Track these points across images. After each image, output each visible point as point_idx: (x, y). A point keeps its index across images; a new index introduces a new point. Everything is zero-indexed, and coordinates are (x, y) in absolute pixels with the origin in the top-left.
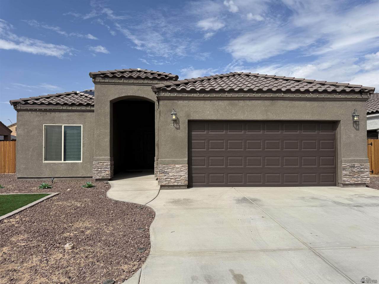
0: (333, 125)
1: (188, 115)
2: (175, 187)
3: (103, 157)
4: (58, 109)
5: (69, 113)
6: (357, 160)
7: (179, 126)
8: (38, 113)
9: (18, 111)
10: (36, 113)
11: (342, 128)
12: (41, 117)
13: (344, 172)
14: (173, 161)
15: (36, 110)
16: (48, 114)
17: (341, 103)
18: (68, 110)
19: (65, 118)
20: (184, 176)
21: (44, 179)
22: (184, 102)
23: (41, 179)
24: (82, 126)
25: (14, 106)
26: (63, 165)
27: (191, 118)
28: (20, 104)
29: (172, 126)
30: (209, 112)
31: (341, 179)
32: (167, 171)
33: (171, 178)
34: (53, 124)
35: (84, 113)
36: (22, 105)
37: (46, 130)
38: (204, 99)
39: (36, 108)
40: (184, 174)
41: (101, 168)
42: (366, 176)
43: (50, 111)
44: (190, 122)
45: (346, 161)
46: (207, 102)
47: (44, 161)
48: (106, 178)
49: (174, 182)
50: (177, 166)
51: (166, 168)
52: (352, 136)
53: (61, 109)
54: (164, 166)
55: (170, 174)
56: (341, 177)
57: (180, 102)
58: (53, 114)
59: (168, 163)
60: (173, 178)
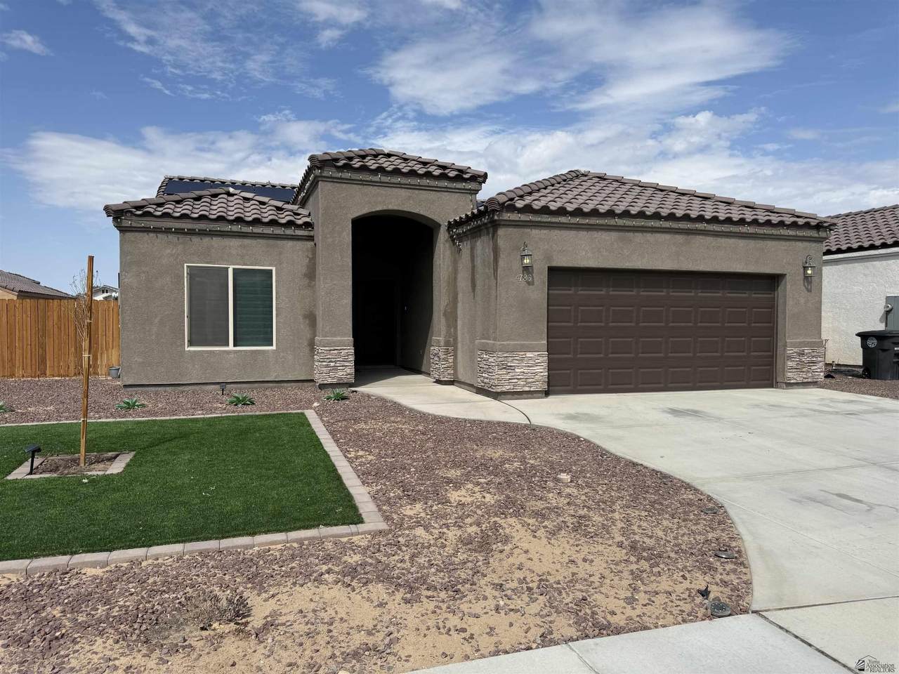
0: (773, 281)
1: (549, 258)
2: (525, 396)
3: (339, 338)
4: (220, 231)
5: (245, 240)
6: (808, 342)
7: (533, 278)
8: (170, 237)
9: (122, 230)
10: (166, 238)
11: (788, 287)
12: (180, 247)
13: (790, 364)
14: (522, 346)
15: (168, 231)
16: (196, 240)
17: (788, 243)
18: (242, 233)
19: (234, 252)
20: (542, 374)
21: (186, 388)
22: (542, 231)
23: (181, 388)
24: (274, 269)
25: (115, 219)
26: (232, 356)
27: (554, 264)
28: (129, 214)
29: (520, 279)
30: (584, 253)
31: (784, 375)
32: (512, 365)
33: (519, 377)
34: (207, 263)
35: (280, 243)
36: (134, 218)
37: (191, 276)
38: (578, 227)
39: (168, 226)
40: (541, 371)
41: (335, 362)
42: (819, 370)
43: (202, 233)
44: (552, 270)
45: (794, 345)
46: (583, 234)
47: (188, 346)
48: (345, 381)
49: (524, 386)
50: (529, 355)
51: (510, 359)
52: (802, 301)
53: (228, 232)
54: (505, 355)
55: (517, 370)
56: (784, 371)
57: (535, 232)
58: (206, 240)
59: (513, 350)
60: (522, 377)
